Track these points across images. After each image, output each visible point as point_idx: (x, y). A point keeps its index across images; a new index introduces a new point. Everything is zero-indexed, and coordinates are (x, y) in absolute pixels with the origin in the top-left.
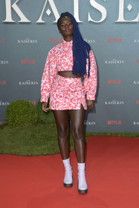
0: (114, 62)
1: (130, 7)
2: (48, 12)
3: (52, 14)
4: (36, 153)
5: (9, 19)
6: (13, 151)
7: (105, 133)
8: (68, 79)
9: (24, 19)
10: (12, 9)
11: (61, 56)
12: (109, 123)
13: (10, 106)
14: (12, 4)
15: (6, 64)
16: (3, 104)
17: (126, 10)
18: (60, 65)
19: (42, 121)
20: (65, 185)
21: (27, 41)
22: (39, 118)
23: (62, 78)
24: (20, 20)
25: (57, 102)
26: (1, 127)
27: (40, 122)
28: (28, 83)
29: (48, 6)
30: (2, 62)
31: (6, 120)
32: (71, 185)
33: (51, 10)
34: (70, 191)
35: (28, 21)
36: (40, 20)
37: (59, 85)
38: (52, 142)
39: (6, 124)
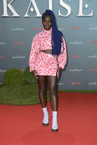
0: (76, 43)
1: (86, 6)
2: (32, 10)
3: (34, 11)
4: (24, 103)
5: (5, 14)
6: (9, 102)
7: (70, 91)
8: (49, 55)
9: (15, 14)
10: (8, 7)
11: (43, 40)
12: (73, 83)
13: (7, 72)
14: (7, 4)
15: (4, 45)
16: (2, 71)
17: (84, 8)
18: (43, 46)
19: (28, 82)
20: (44, 124)
21: (17, 29)
22: (26, 80)
23: (45, 54)
24: (13, 15)
25: (40, 70)
26: (0, 87)
27: (27, 83)
28: (18, 57)
29: (32, 6)
30: (1, 43)
31: (4, 82)
32: (48, 124)
33: (34, 8)
34: (47, 128)
35: (18, 16)
36: (26, 15)
37: (42, 58)
38: (35, 97)
39: (4, 85)
